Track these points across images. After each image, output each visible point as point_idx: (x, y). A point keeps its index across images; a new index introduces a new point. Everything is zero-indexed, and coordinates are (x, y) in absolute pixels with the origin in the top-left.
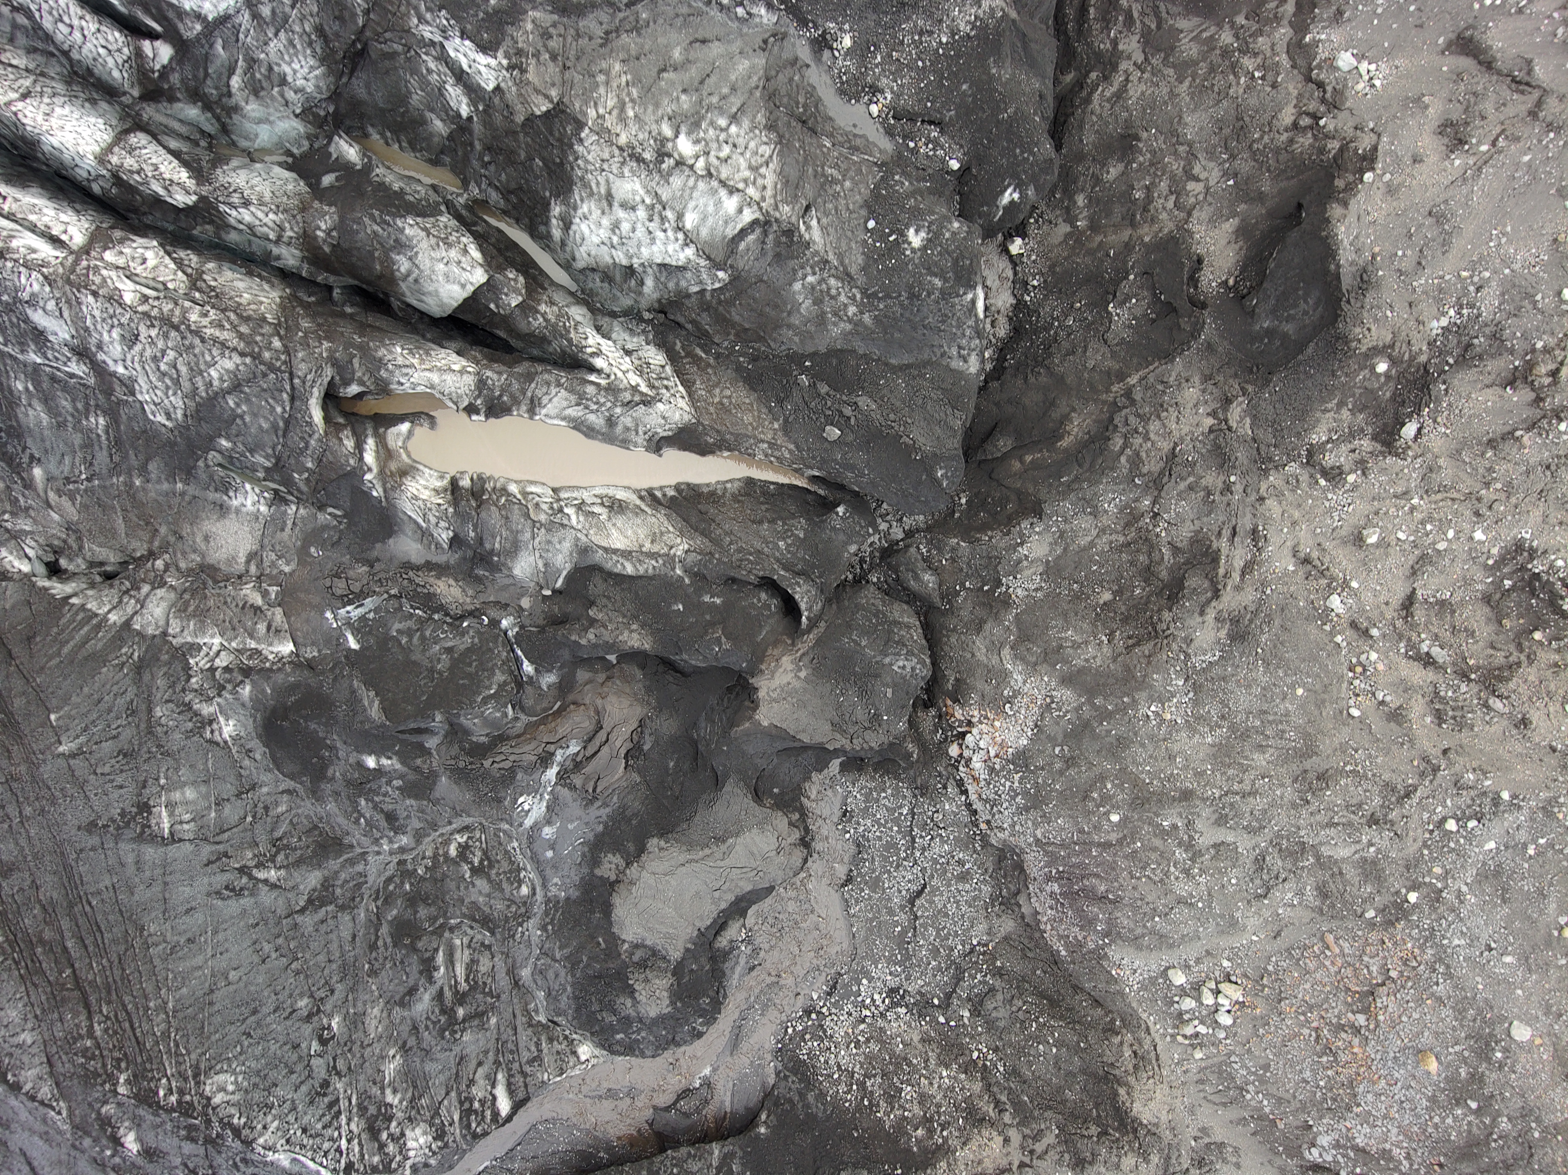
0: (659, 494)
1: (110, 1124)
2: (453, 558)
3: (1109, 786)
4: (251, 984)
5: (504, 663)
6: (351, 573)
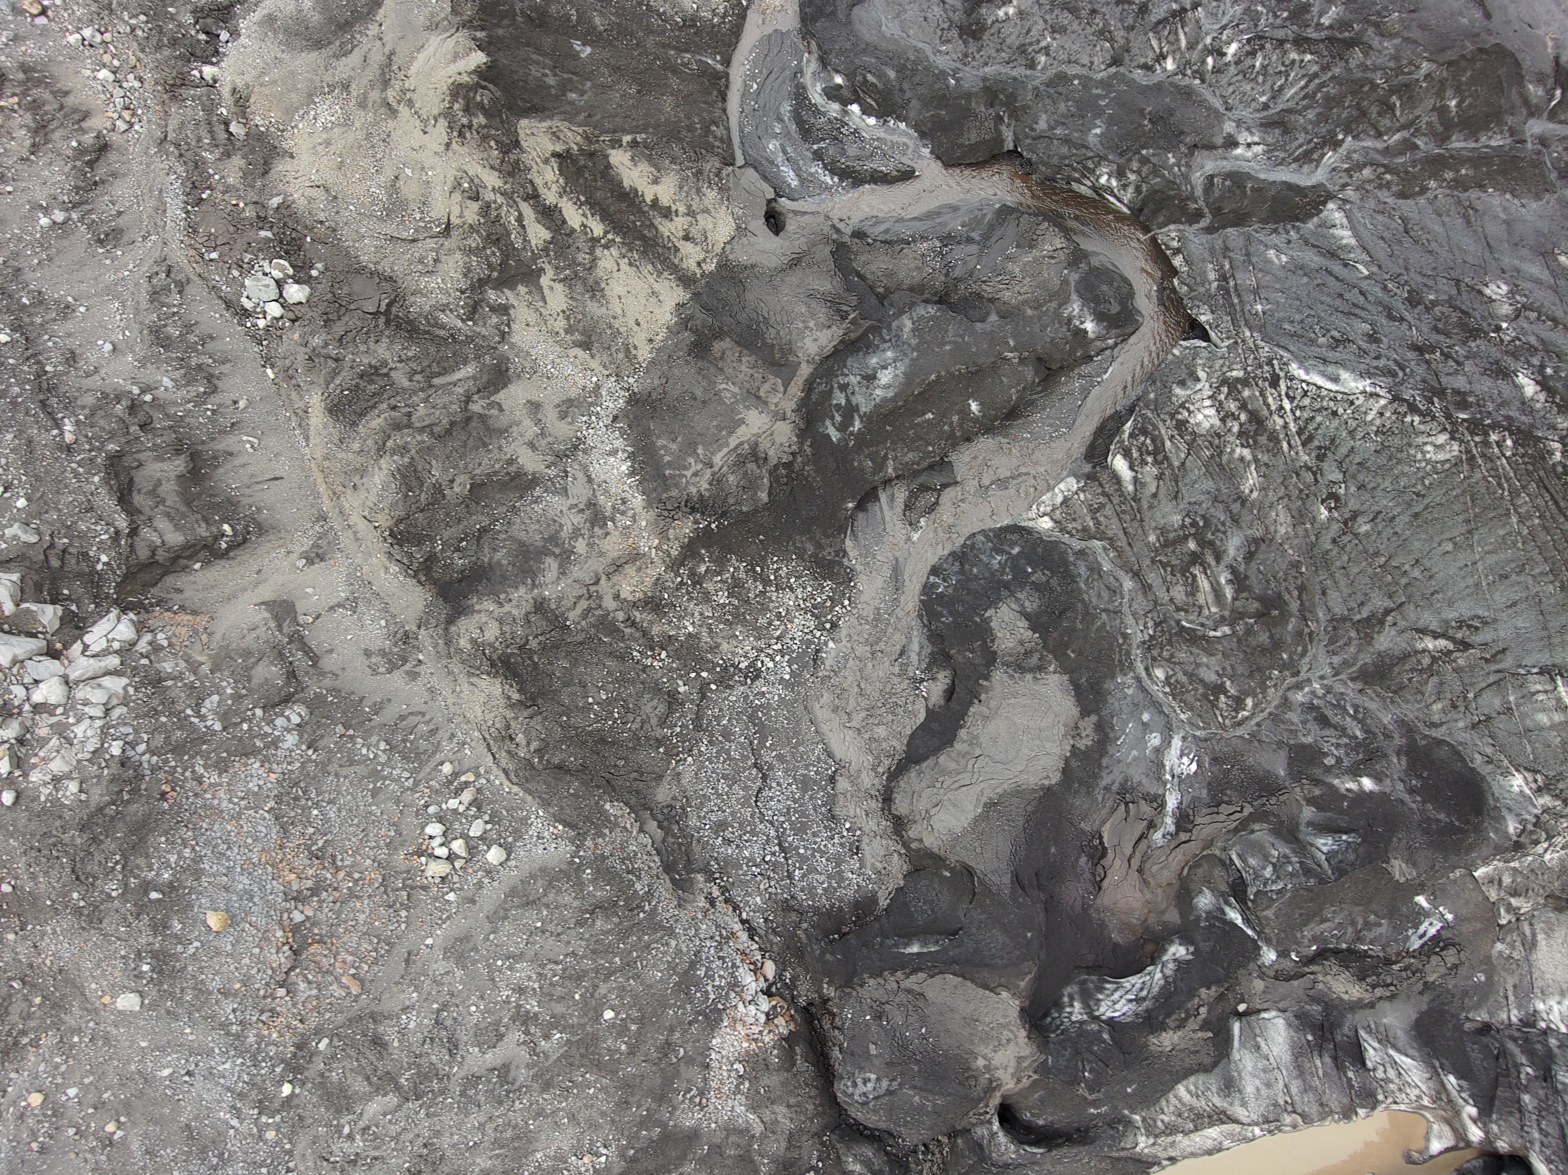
1: (1558, 405)
3: (623, 1047)
4: (1425, 540)
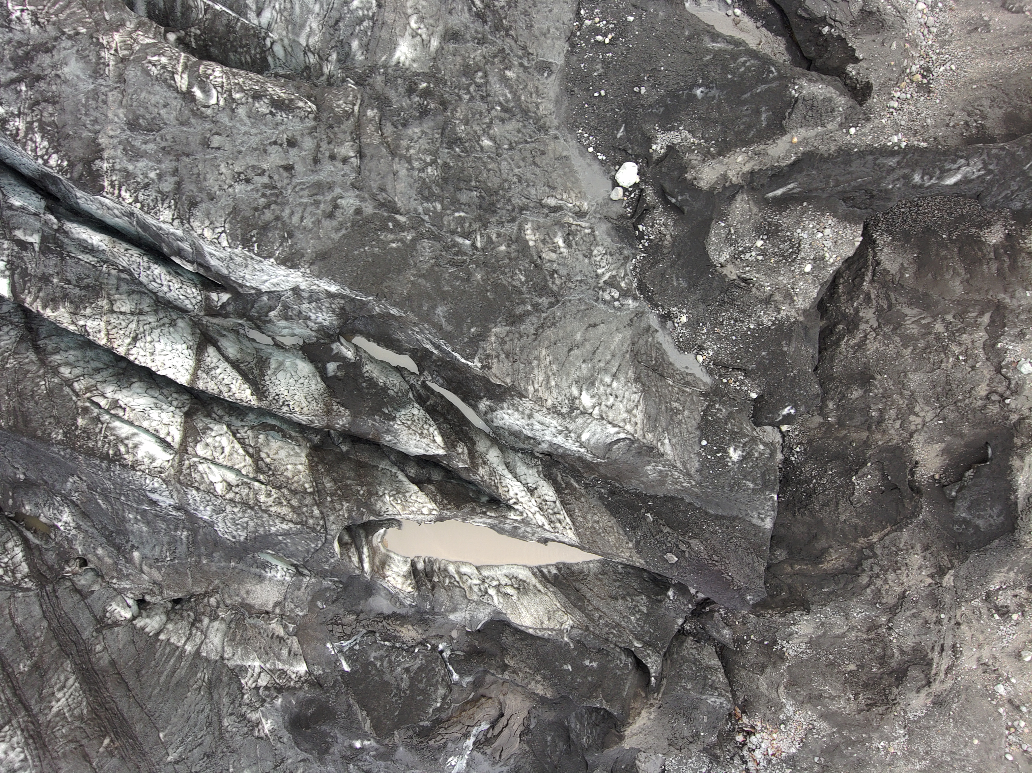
0: (545, 571)
2: (411, 611)
5: (443, 680)
6: (344, 620)
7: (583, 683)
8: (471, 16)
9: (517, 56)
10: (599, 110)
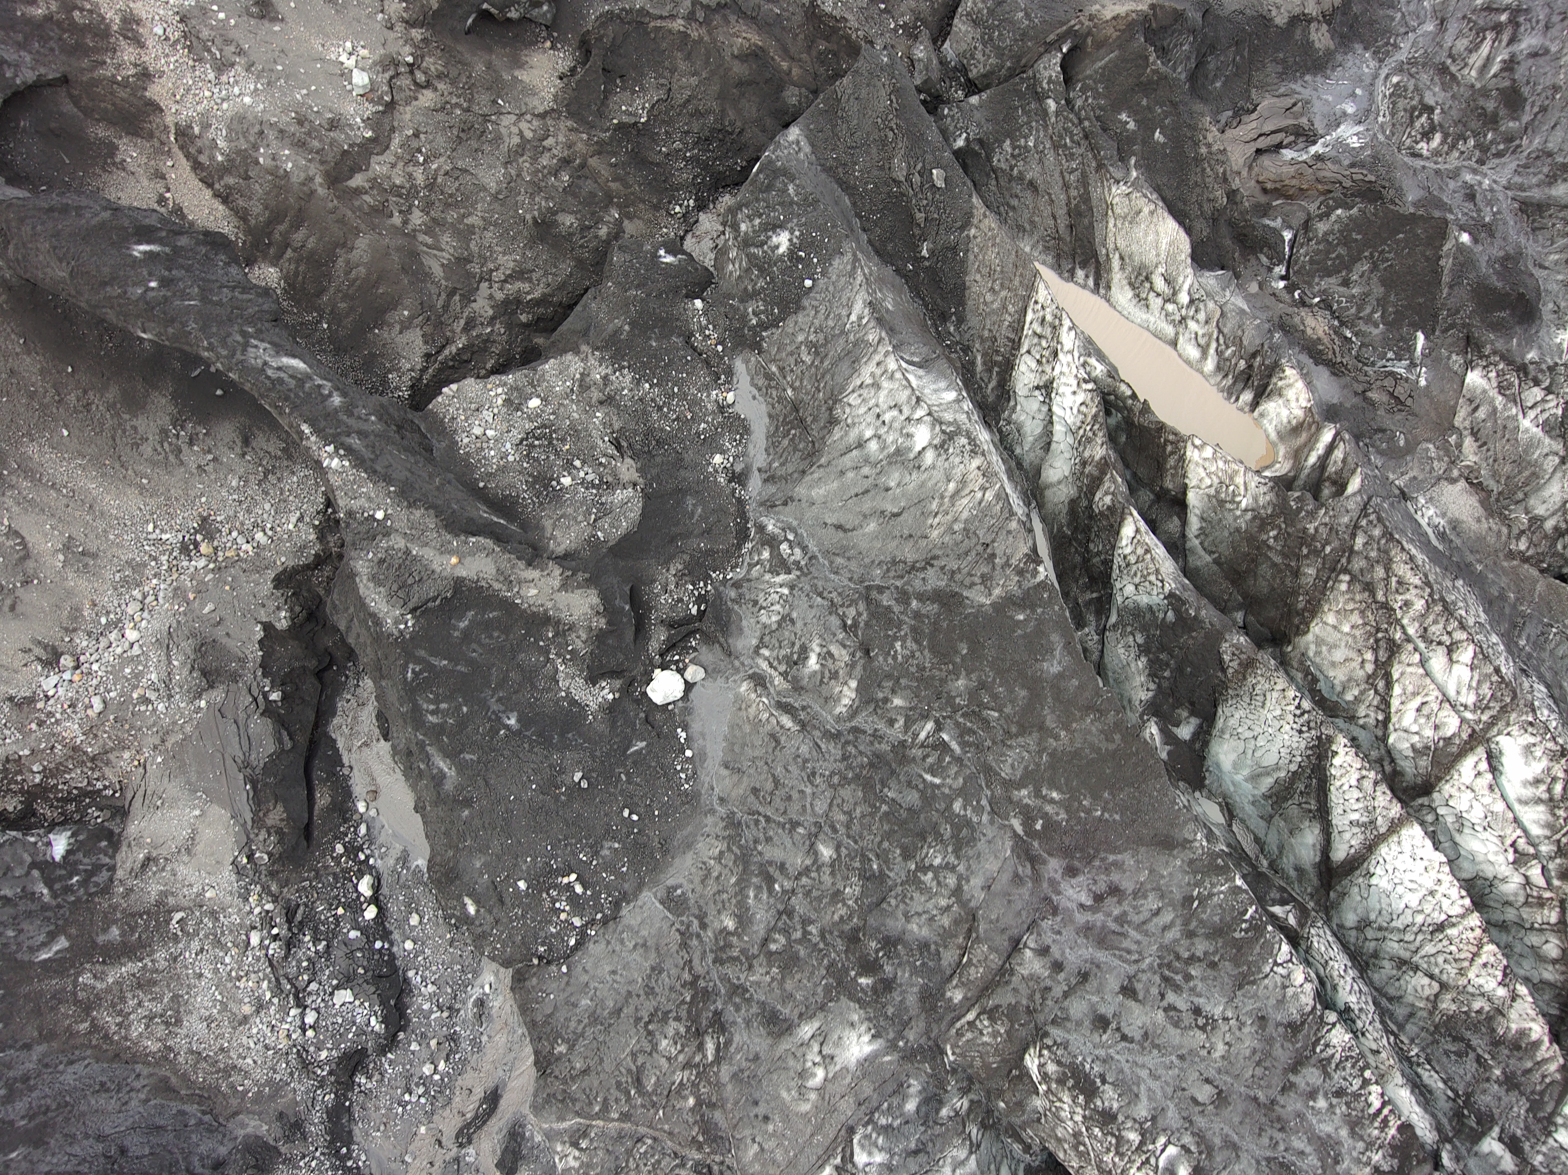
0: (1091, 281)
2: (1295, 352)
5: (1310, 239)
6: (1385, 397)
7: (1157, 103)
8: (730, 1033)
9: (701, 941)
10: (645, 795)
